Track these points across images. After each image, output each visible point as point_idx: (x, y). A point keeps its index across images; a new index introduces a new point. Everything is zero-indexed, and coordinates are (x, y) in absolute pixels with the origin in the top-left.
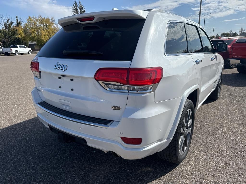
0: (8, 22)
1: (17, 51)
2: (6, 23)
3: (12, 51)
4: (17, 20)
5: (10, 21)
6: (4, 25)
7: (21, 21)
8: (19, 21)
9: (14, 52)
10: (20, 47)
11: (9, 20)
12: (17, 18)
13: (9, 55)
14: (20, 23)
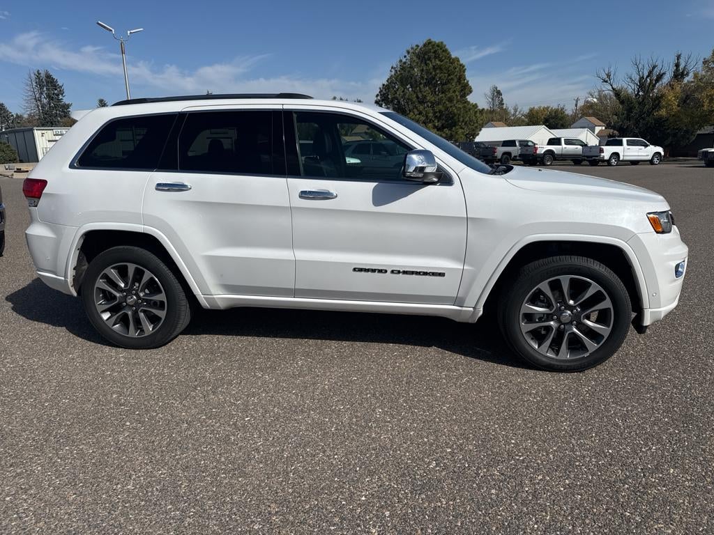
0: (650, 73)
1: (616, 155)
2: (645, 77)
3: (602, 154)
4: (677, 65)
5: (656, 72)
6: (637, 81)
7: (689, 67)
8: (681, 67)
9: (607, 158)
10: (629, 143)
11: (654, 67)
12: (678, 59)
13: (596, 165)
14: (683, 72)
